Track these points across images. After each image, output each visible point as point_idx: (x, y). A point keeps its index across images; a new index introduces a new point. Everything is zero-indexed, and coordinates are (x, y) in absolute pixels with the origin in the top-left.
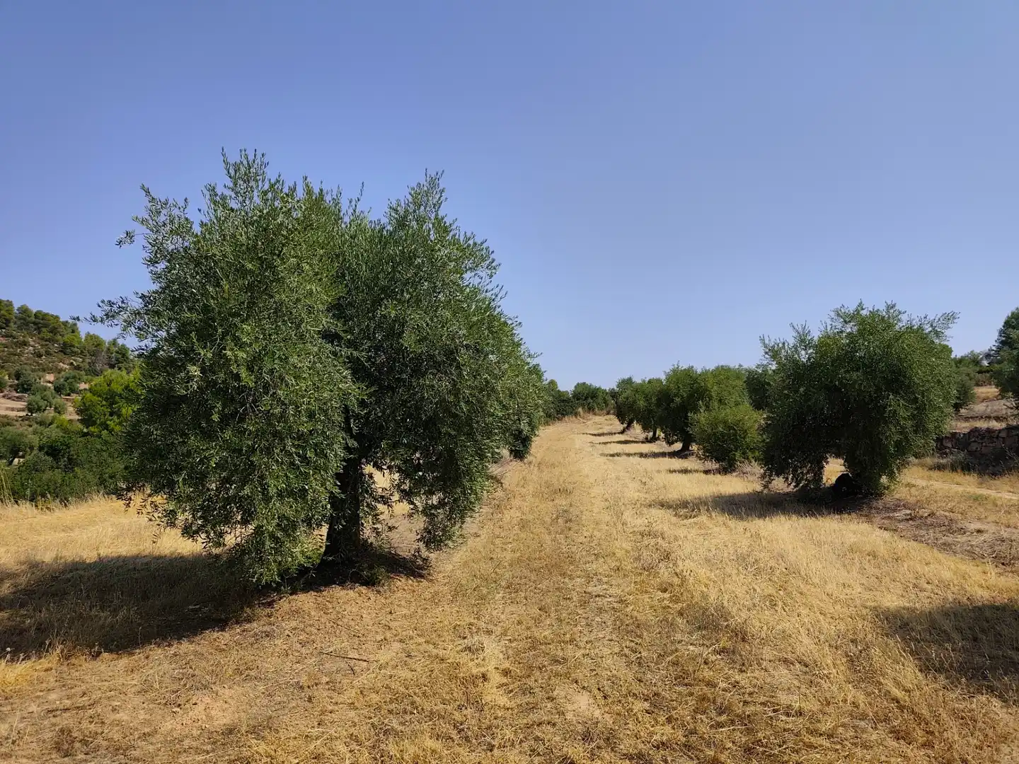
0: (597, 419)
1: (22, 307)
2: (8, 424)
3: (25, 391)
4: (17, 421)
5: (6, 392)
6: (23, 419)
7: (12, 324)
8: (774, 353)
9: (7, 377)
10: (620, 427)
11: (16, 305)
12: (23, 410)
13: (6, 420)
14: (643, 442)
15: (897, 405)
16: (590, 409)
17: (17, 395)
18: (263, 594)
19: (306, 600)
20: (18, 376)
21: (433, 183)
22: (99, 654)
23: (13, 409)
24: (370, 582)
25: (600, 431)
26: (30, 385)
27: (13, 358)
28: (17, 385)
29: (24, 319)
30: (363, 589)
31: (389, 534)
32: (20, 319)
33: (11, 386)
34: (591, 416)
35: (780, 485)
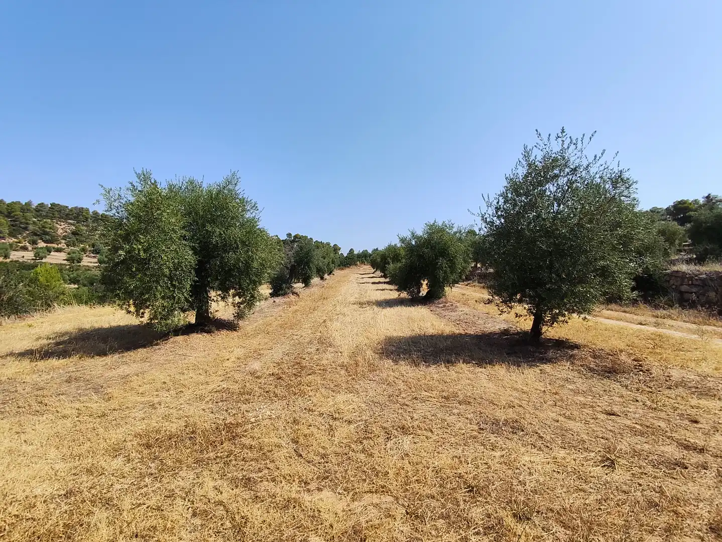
0: (365, 267)
1: (94, 211)
2: (89, 270)
3: (98, 253)
4: (93, 268)
5: (87, 254)
6: (97, 267)
7: (89, 220)
8: (403, 240)
9: (88, 247)
10: (373, 271)
11: (91, 211)
12: (97, 263)
13: (87, 268)
14: (379, 277)
15: (441, 261)
16: (363, 263)
17: (94, 255)
18: (164, 336)
19: (180, 338)
20: (93, 246)
21: (234, 174)
22: (93, 357)
23: (91, 262)
24: (209, 332)
25: (364, 273)
26: (100, 250)
27: (90, 237)
28: (93, 250)
29: (96, 217)
30: (205, 334)
31: (216, 313)
32: (94, 217)
33: (90, 251)
34: (363, 265)
35: (404, 295)
